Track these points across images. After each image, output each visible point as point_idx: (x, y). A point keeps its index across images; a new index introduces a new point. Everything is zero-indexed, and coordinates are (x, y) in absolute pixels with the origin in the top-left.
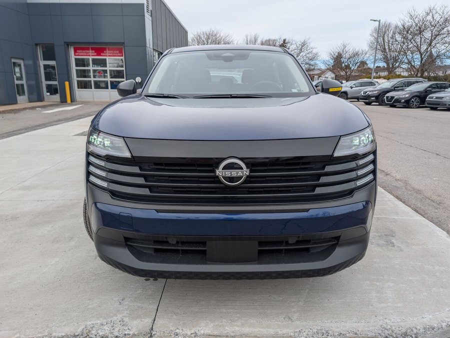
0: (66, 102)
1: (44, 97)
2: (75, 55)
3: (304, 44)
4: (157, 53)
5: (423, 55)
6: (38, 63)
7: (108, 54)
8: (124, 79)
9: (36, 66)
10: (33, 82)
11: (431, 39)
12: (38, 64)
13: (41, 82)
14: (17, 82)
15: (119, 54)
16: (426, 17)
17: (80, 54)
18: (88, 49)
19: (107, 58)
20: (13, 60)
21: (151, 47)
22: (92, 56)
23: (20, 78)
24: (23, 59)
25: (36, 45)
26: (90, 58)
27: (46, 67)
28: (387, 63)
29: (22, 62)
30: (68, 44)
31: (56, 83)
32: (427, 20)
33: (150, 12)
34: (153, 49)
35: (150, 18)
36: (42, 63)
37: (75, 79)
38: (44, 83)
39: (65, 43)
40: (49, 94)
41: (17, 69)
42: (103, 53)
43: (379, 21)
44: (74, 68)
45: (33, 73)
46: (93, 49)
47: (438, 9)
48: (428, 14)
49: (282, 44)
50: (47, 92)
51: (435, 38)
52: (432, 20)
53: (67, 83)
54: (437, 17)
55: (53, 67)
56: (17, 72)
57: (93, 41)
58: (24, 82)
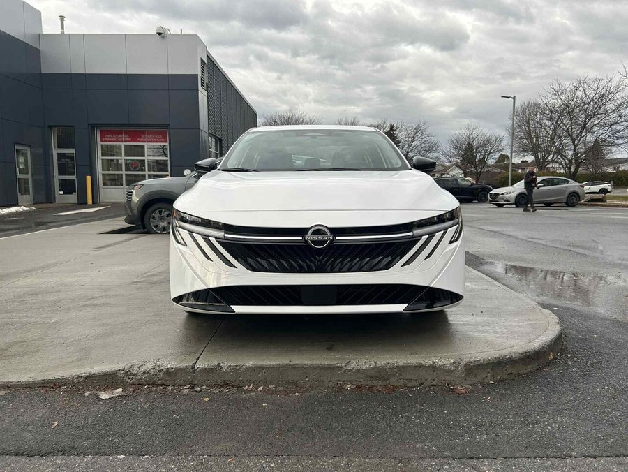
0: (86, 203)
1: (55, 197)
2: (102, 141)
3: (417, 131)
4: (213, 140)
5: (576, 142)
6: (50, 151)
7: (147, 140)
8: (168, 173)
9: (47, 155)
10: (42, 177)
11: (585, 121)
12: (50, 153)
13: (53, 177)
14: (19, 176)
15: (163, 140)
16: (575, 93)
17: (109, 139)
18: (120, 133)
19: (145, 144)
20: (16, 147)
21: (206, 130)
22: (125, 141)
23: (25, 171)
24: (30, 146)
25: (50, 127)
26: (123, 144)
27: (60, 156)
28: (535, 156)
29: (28, 150)
30: (93, 127)
31: (73, 177)
32: (578, 97)
33: (205, 85)
34: (209, 133)
35: (206, 93)
36: (56, 151)
37: (100, 172)
38: (57, 178)
39: (89, 125)
40: (62, 193)
41: (21, 160)
42: (141, 137)
43: (514, 98)
44: (100, 159)
45: (42, 164)
46: (126, 133)
47: (590, 82)
48: (577, 89)
49: (389, 131)
50: (60, 190)
51: (589, 120)
52: (584, 96)
53: (89, 178)
54: (591, 93)
55: (70, 157)
56: (21, 163)
57: (127, 123)
58: (29, 176)
